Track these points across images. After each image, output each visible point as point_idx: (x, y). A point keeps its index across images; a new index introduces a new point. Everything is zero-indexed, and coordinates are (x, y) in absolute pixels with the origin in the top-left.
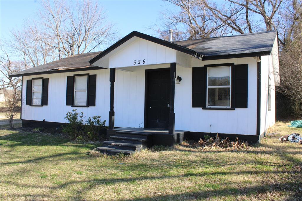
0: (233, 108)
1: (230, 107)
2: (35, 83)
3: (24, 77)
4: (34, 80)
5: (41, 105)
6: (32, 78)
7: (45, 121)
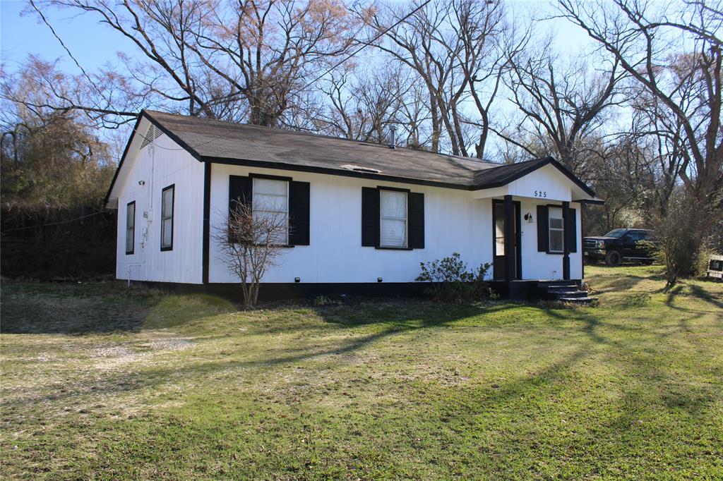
2: (259, 187)
3: (215, 167)
4: (256, 179)
5: (289, 243)
6: (250, 174)
7: (300, 282)
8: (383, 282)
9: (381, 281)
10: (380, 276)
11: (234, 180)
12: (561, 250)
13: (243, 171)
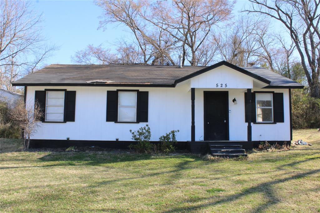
0: (275, 122)
1: (273, 122)
2: (50, 95)
3: (28, 87)
4: (48, 92)
5: (64, 121)
6: (45, 89)
7: (70, 140)
8: (119, 140)
9: (118, 140)
10: (117, 137)
11: (37, 93)
12: (272, 121)
13: (42, 88)
